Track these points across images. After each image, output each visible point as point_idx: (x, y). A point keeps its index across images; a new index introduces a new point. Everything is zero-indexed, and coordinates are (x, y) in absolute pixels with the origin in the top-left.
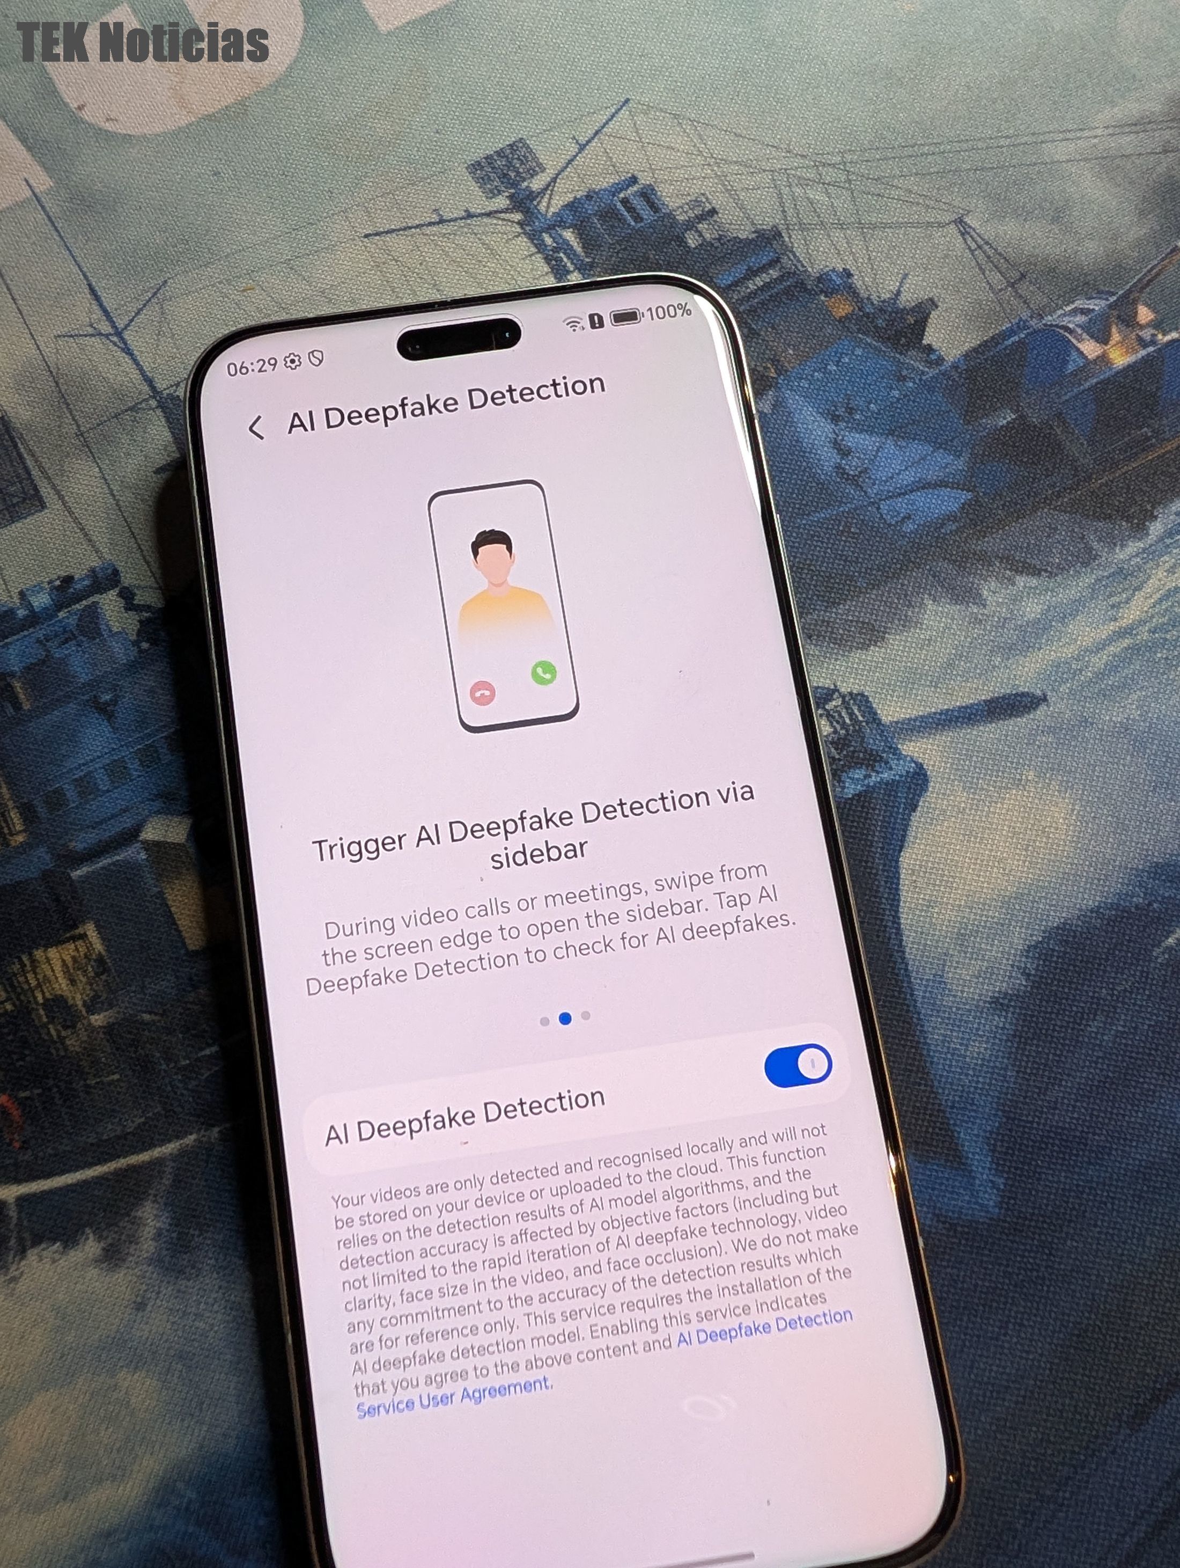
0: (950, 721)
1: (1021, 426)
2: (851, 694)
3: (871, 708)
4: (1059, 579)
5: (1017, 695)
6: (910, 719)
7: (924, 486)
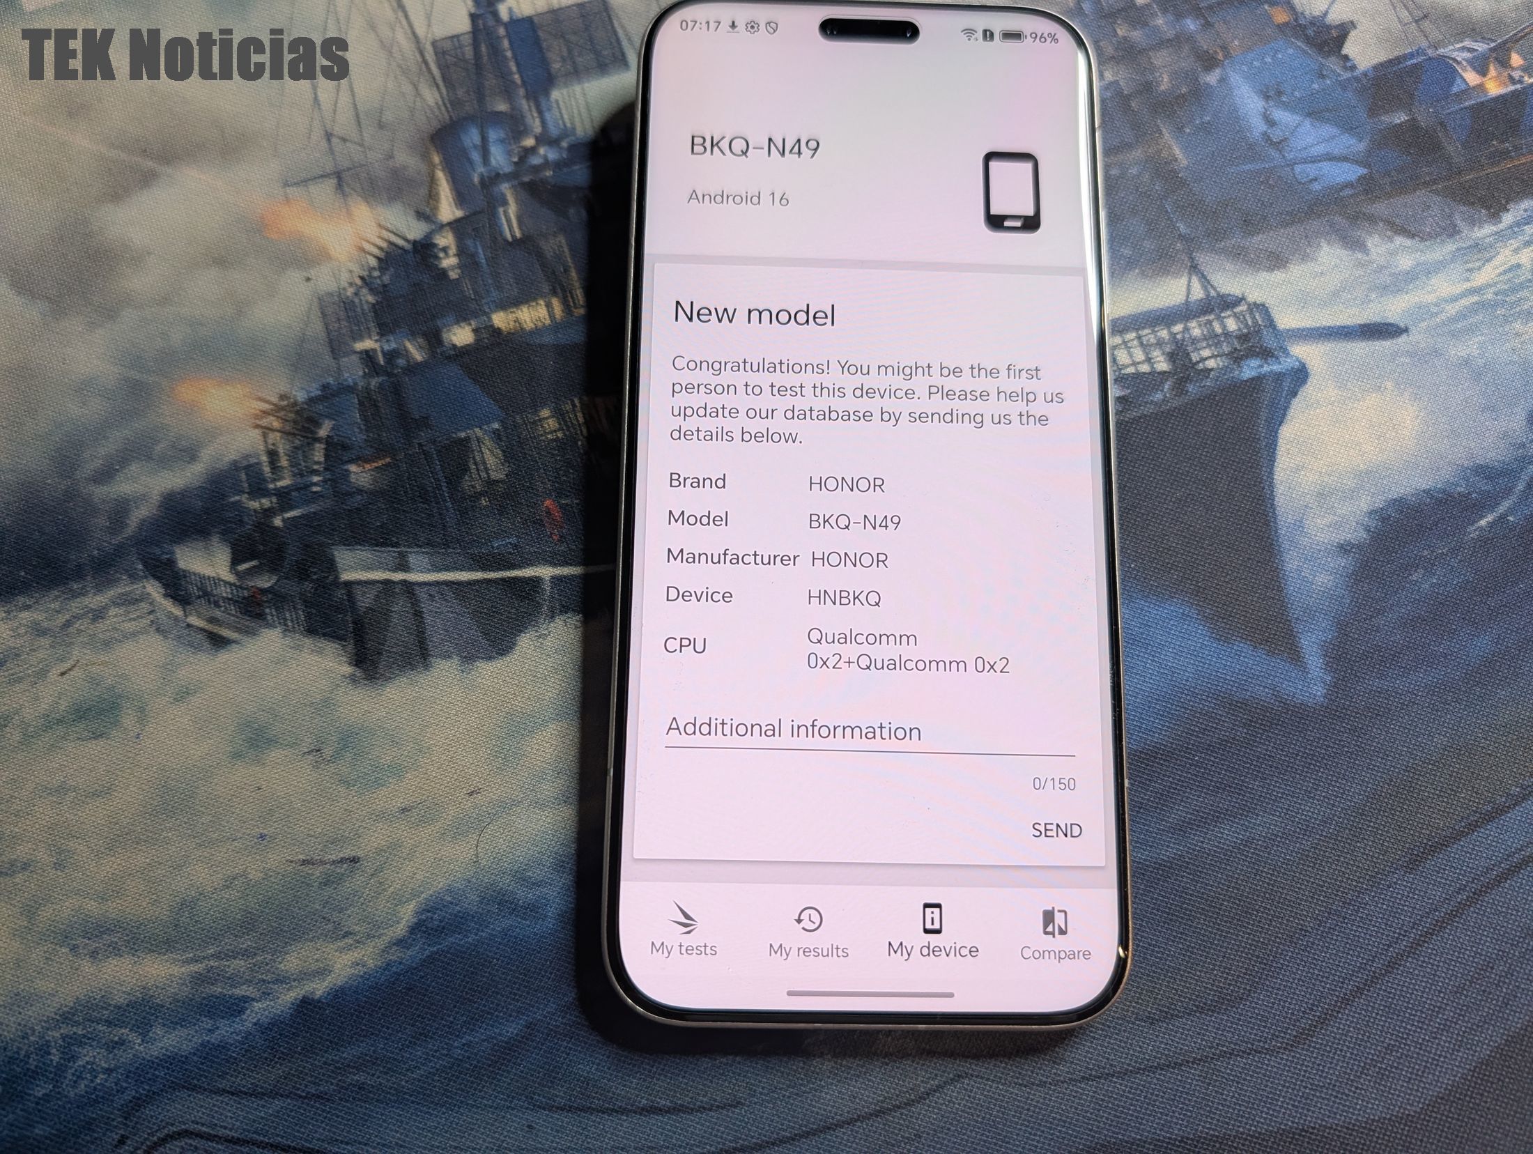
0: (1331, 335)
1: (1413, 125)
2: (1255, 304)
3: (1269, 316)
4: (1428, 243)
5: (1386, 324)
6: (1298, 329)
7: (1330, 158)
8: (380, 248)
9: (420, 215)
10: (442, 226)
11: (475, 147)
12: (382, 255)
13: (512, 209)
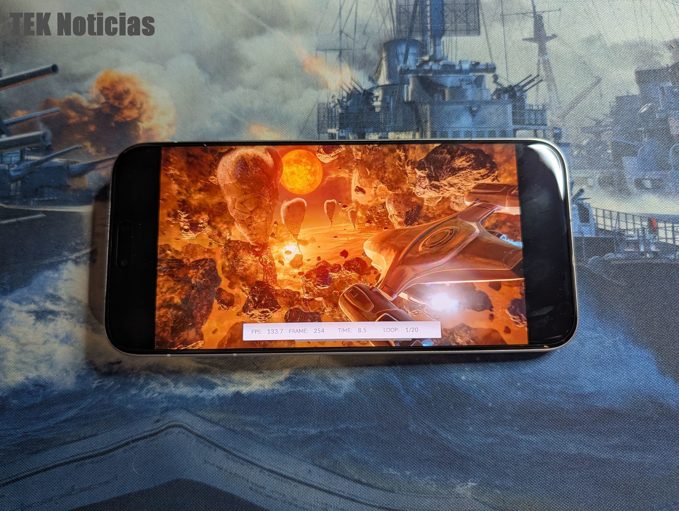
8: (350, 89)
9: (370, 79)
10: (378, 86)
11: (402, 53)
12: (350, 92)
13: (411, 87)
